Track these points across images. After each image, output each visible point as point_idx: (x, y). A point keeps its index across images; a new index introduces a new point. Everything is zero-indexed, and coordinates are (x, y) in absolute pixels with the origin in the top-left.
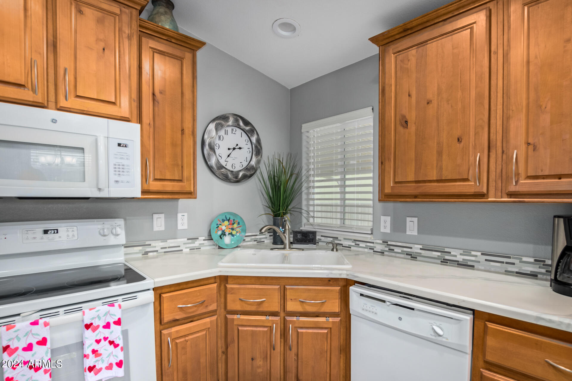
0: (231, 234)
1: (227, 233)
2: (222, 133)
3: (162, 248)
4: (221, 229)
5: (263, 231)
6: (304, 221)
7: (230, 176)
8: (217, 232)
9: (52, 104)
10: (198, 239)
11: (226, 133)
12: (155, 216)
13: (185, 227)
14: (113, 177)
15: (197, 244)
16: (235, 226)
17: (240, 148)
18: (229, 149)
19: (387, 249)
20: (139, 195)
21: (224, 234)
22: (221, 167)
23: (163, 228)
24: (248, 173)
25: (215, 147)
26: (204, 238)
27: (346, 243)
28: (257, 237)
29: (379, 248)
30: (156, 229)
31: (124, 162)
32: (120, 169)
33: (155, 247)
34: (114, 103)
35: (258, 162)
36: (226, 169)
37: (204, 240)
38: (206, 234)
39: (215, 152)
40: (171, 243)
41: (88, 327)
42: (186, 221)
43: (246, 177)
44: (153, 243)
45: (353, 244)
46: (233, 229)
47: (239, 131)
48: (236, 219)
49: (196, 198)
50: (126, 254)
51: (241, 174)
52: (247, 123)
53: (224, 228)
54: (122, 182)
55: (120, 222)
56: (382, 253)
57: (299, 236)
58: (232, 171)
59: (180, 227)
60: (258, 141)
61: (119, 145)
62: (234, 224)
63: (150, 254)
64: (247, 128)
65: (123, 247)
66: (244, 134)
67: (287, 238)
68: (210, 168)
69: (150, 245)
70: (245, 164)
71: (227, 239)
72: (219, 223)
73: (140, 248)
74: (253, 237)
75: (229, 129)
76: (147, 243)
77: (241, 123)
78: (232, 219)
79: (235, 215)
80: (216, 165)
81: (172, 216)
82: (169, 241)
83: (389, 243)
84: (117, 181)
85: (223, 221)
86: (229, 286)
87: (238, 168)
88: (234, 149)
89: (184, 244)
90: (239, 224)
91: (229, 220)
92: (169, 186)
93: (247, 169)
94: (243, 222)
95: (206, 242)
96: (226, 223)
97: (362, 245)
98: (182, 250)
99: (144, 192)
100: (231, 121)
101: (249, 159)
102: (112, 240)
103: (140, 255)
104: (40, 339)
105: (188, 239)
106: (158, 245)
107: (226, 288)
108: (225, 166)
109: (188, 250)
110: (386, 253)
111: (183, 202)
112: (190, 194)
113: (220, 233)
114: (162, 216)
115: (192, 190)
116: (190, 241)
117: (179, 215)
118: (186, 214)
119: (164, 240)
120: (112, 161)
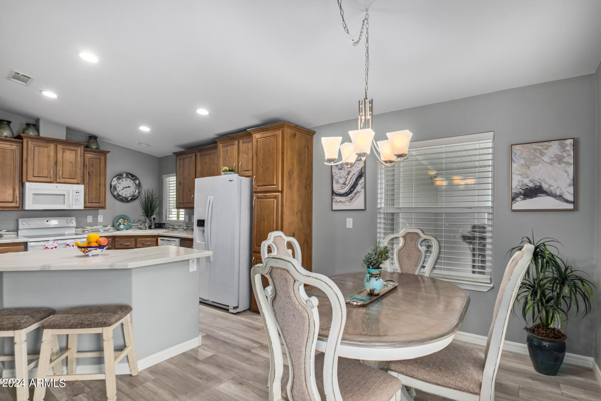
0: (123, 224)
1: (122, 224)
2: (120, 181)
3: (91, 229)
4: (119, 222)
5: (135, 222)
6: (164, 219)
7: (124, 199)
8: (117, 223)
9: (55, 182)
10: (107, 226)
11: (123, 181)
12: (88, 216)
13: (102, 221)
14: (74, 203)
15: (107, 228)
16: (126, 221)
17: (130, 187)
18: (124, 188)
19: (187, 228)
20: (83, 208)
21: (120, 224)
22: (119, 195)
23: (91, 221)
24: (134, 198)
25: (117, 187)
26: (110, 226)
27: (176, 227)
28: (139, 226)
29: (185, 228)
30: (88, 221)
31: (78, 198)
32: (77, 200)
33: (88, 229)
34: (75, 179)
35: (139, 193)
36: (122, 196)
37: (111, 227)
38: (112, 225)
39: (116, 190)
40: (95, 227)
41: (68, 245)
42: (102, 219)
43: (132, 200)
44: (87, 227)
45: (178, 227)
46: (125, 222)
47: (129, 180)
48: (126, 218)
49: (105, 209)
50: (76, 231)
51: (130, 198)
52: (132, 176)
53: (120, 221)
54: (77, 204)
55: (74, 218)
56: (186, 230)
57: (157, 225)
58: (125, 197)
59: (99, 221)
60: (139, 184)
61: (77, 192)
62: (125, 220)
63: (85, 232)
64: (133, 178)
65: (74, 228)
66: (131, 180)
67: (153, 227)
68: (114, 196)
69: (85, 228)
70: (132, 194)
71: (122, 227)
72: (118, 219)
73: (81, 229)
74: (137, 226)
75: (124, 179)
76: (85, 227)
77: (130, 176)
78: (124, 218)
79: (126, 216)
80: (117, 195)
81: (95, 217)
82: (94, 227)
83: (188, 226)
84: (75, 204)
85: (120, 219)
86: (116, 240)
87: (128, 195)
88: (126, 187)
89: (101, 228)
90: (127, 220)
91: (123, 218)
92: (94, 205)
93: (133, 196)
94: (130, 219)
95: (112, 227)
96: (122, 219)
97: (181, 227)
98: (100, 231)
99: (84, 207)
100: (124, 175)
101: (134, 192)
102: (71, 225)
103: (81, 232)
104: (55, 246)
105: (103, 226)
106: (89, 228)
107: (115, 240)
108: (121, 195)
109: (103, 231)
110: (187, 230)
111: (100, 211)
112: (103, 208)
113: (118, 224)
114: (91, 216)
115: (104, 206)
116: (104, 227)
117: (99, 216)
118: (102, 216)
119: (92, 226)
120: (74, 198)
